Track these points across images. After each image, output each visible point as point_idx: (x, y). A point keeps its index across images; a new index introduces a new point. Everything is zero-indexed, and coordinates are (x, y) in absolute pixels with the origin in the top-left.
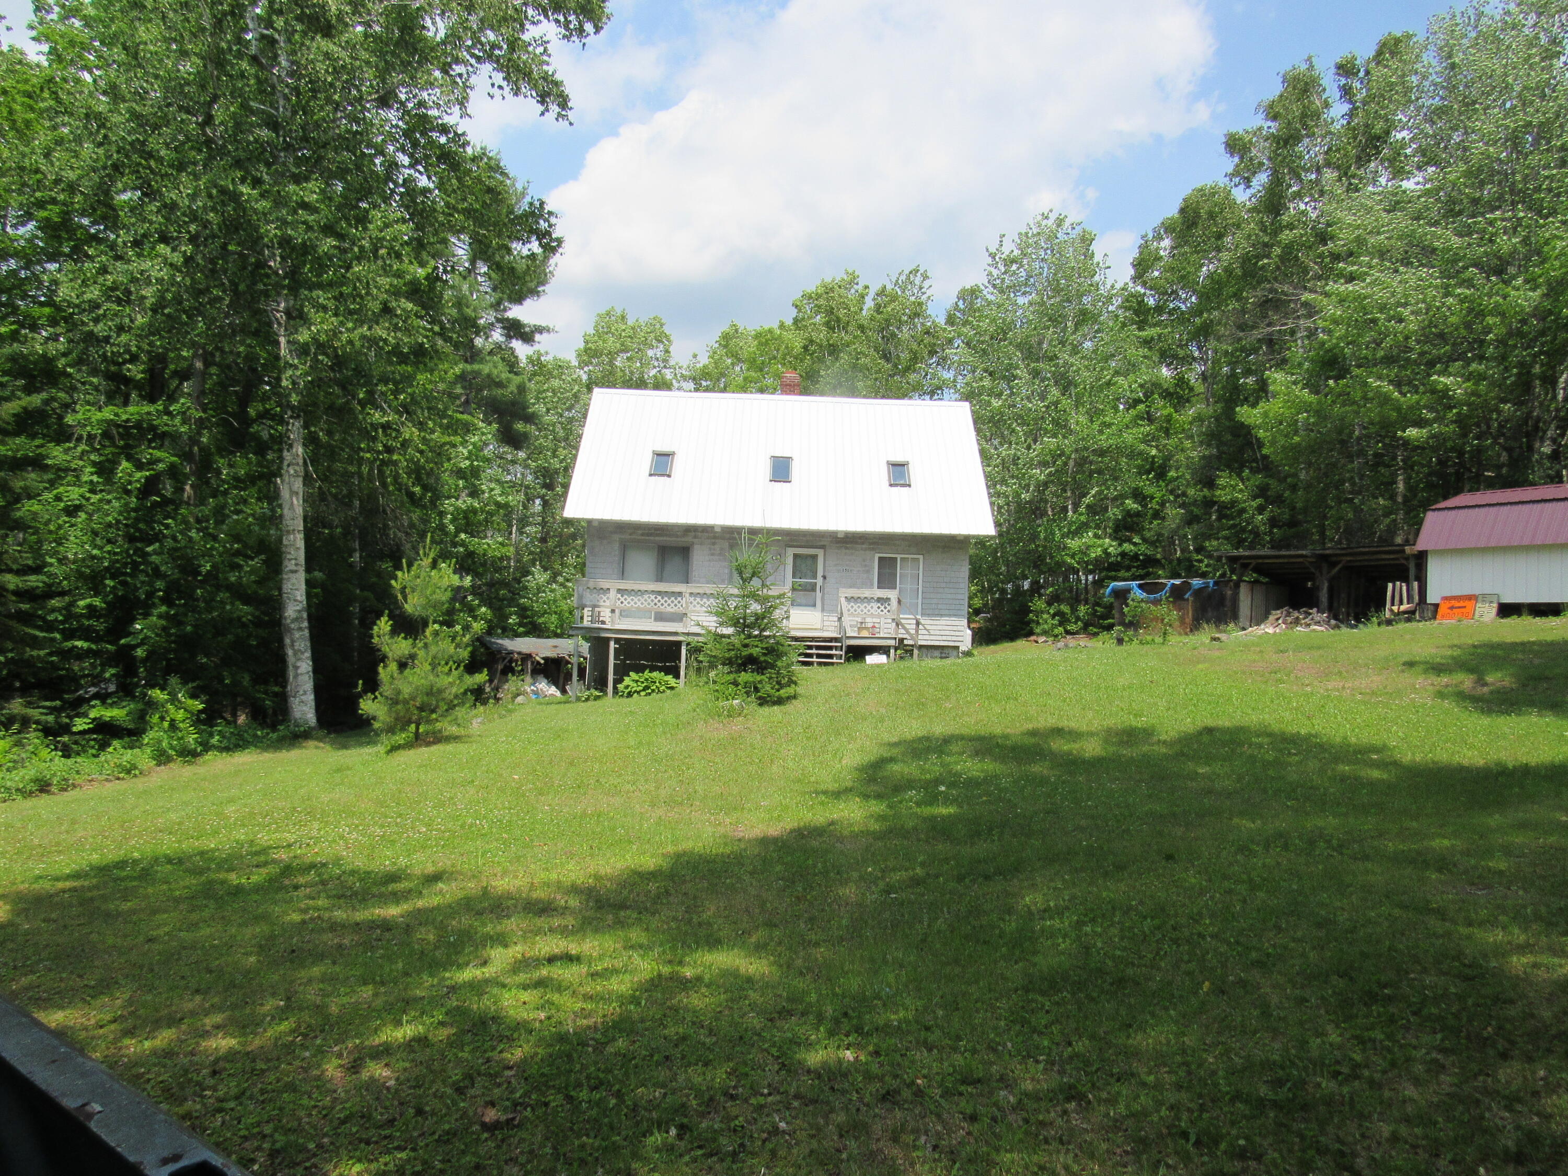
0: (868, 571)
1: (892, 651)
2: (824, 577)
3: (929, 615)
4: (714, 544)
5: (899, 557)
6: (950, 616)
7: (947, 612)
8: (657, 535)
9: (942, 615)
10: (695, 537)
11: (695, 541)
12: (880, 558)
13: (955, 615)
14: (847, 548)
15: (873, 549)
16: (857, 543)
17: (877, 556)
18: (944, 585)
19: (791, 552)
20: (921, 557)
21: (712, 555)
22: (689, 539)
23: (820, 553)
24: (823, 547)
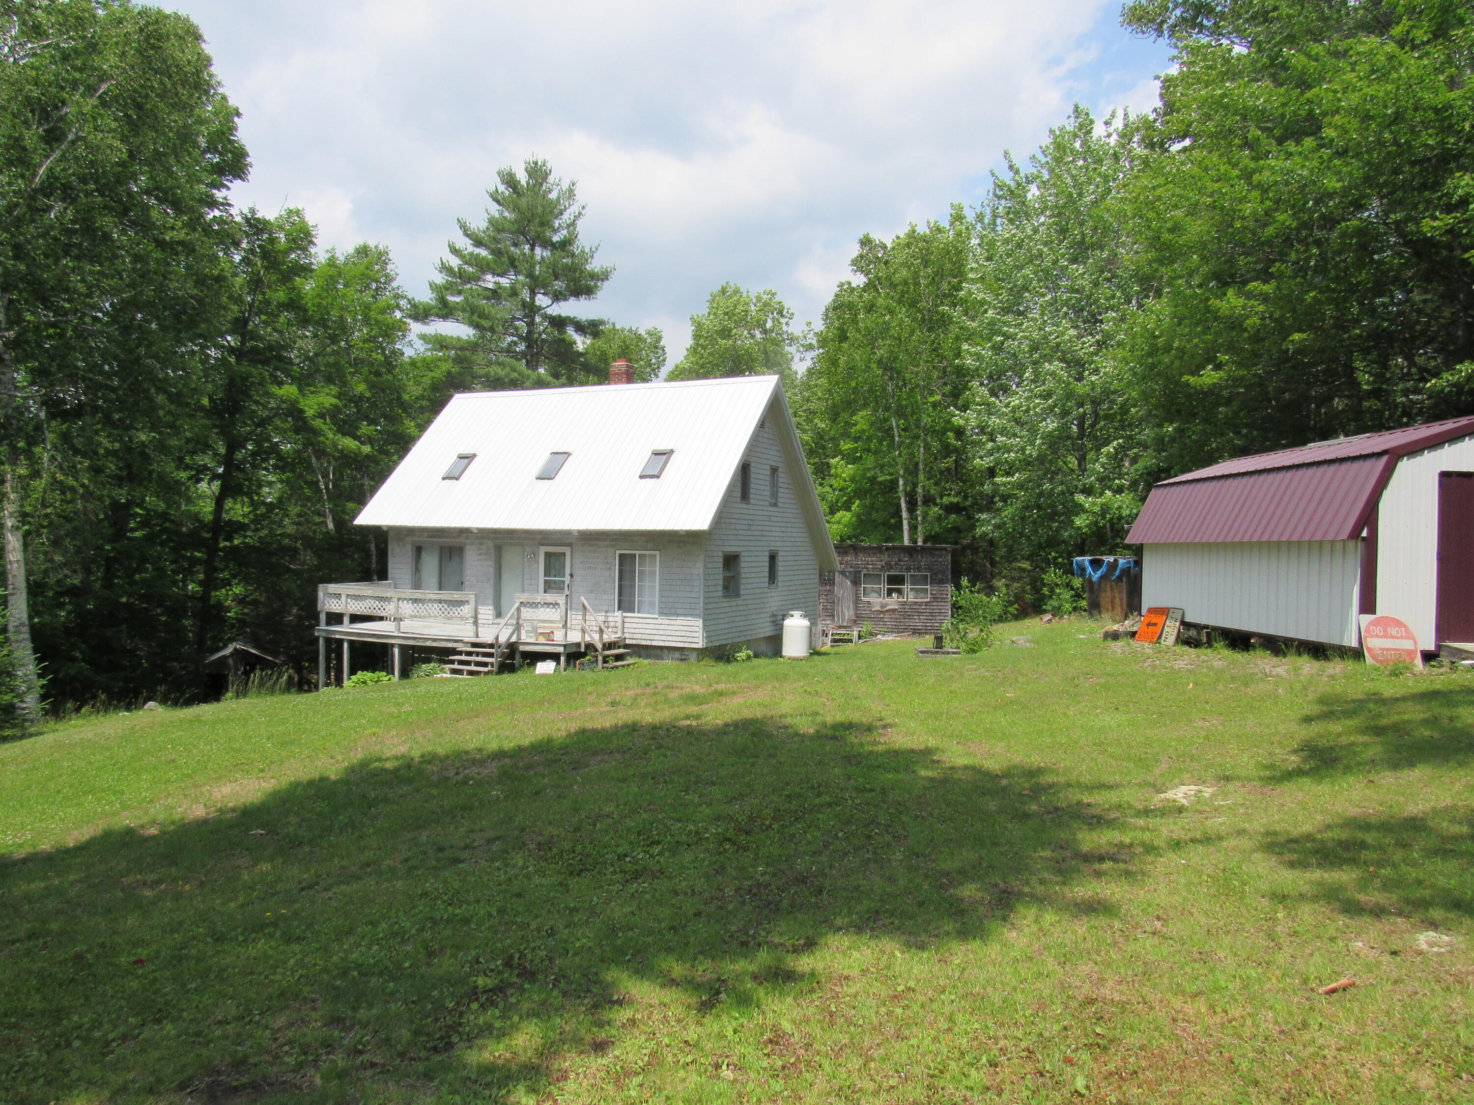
0: (609, 569)
1: (562, 659)
2: (571, 575)
3: (666, 614)
4: (481, 544)
5: (637, 553)
6: (685, 615)
7: (682, 611)
8: (440, 537)
9: (678, 615)
10: (467, 538)
11: (467, 541)
12: (621, 556)
13: (691, 615)
14: (590, 545)
15: (613, 546)
16: (599, 540)
17: (618, 552)
18: (679, 583)
19: (543, 550)
20: (657, 553)
21: (481, 554)
22: (462, 540)
23: (567, 551)
24: (570, 545)
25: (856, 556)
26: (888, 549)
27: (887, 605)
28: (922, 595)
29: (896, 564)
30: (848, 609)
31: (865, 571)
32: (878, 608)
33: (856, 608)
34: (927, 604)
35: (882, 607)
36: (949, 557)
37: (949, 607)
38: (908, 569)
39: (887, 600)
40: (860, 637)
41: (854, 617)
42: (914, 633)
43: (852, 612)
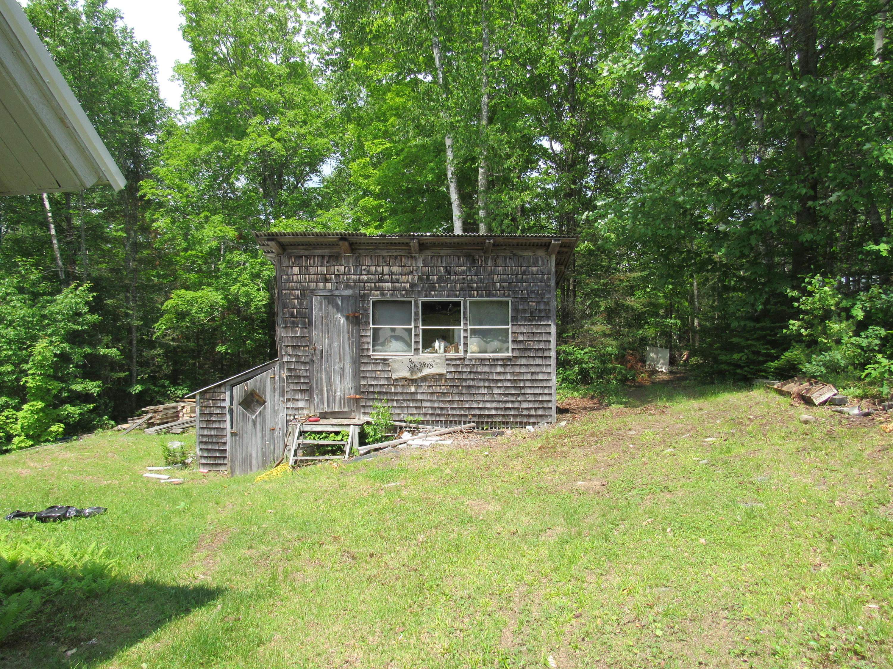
25: (358, 263)
26: (423, 246)
27: (423, 365)
28: (496, 344)
29: (441, 280)
30: (342, 376)
31: (376, 296)
32: (406, 374)
33: (358, 374)
34: (506, 362)
35: (412, 370)
36: (553, 264)
37: (552, 369)
38: (467, 290)
39: (425, 356)
40: (363, 438)
41: (353, 394)
42: (479, 424)
43: (349, 383)
